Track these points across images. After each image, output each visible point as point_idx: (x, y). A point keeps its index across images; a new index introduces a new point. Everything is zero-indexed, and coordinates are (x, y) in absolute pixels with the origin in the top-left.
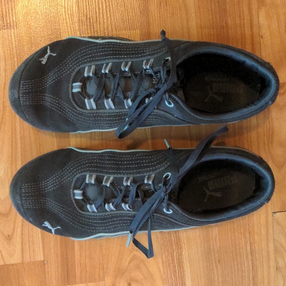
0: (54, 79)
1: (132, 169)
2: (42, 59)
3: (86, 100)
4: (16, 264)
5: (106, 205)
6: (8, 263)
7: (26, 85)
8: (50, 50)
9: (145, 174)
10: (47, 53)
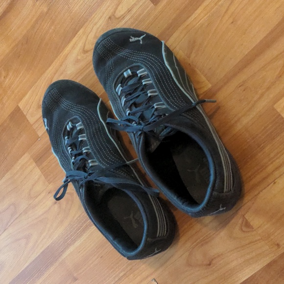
0: (124, 55)
1: (95, 147)
2: (133, 38)
3: (120, 85)
4: (29, 123)
5: (69, 148)
6: (27, 117)
7: (108, 41)
8: (143, 37)
9: (95, 158)
10: (140, 37)
